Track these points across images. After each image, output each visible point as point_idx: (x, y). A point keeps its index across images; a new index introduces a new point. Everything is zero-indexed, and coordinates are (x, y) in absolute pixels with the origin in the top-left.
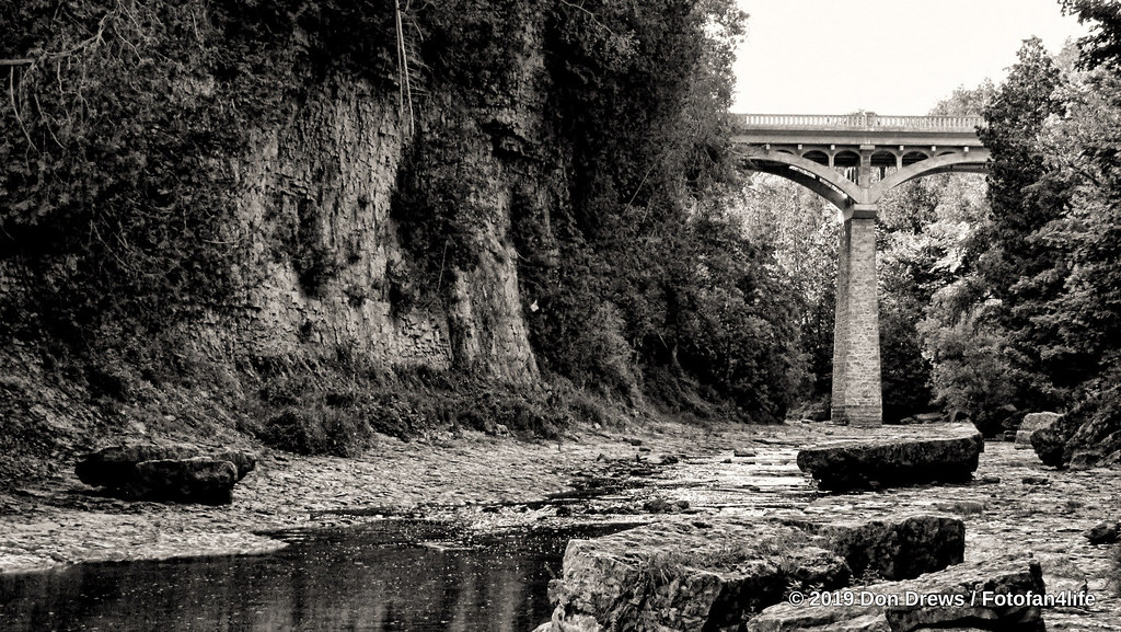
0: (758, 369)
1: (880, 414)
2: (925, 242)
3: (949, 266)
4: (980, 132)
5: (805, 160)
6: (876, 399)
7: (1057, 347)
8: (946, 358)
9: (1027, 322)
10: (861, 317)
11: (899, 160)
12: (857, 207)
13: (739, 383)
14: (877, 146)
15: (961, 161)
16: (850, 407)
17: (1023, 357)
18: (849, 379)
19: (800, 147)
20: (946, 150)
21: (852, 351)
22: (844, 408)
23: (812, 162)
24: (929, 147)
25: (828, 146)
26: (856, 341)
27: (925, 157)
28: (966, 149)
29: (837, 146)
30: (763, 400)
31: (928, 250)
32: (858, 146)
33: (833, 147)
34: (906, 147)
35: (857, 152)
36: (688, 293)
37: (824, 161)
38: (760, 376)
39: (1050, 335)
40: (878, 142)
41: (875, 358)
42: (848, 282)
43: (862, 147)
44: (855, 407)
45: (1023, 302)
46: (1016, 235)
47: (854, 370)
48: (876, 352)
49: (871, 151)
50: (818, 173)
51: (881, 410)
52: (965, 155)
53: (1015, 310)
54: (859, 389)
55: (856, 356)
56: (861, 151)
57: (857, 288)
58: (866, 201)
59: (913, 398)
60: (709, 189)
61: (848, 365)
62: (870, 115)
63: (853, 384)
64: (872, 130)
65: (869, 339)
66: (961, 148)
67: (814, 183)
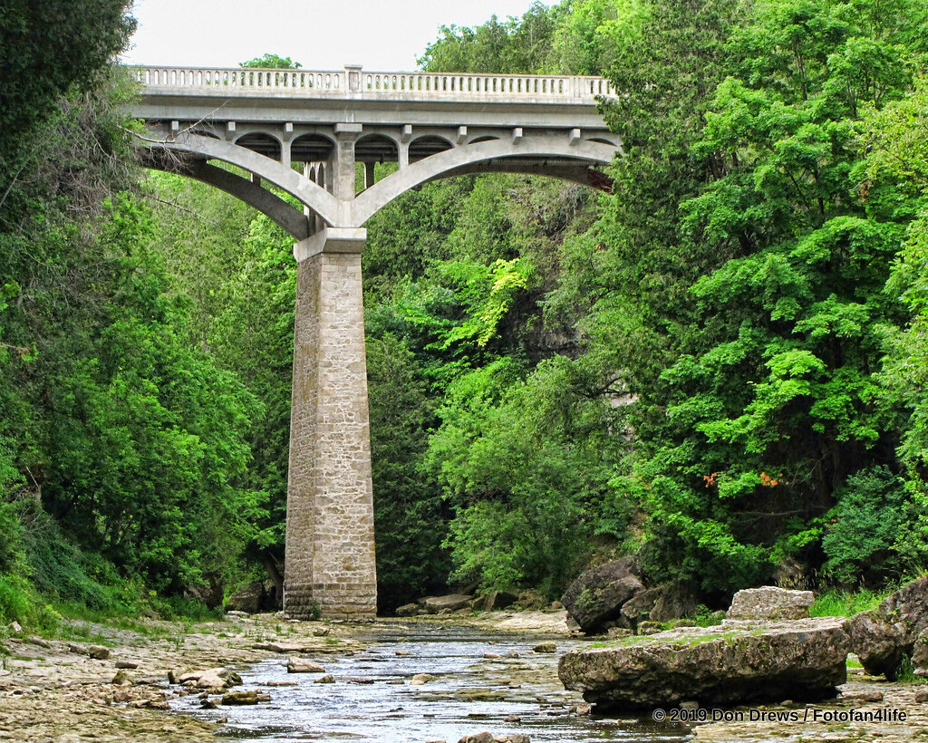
0: (183, 522)
1: (374, 599)
2: (431, 294)
3: (476, 336)
4: (603, 107)
5: (240, 149)
6: (366, 572)
7: (745, 476)
8: (481, 497)
9: (690, 432)
10: (341, 428)
11: (404, 151)
12: (331, 233)
13: (150, 549)
14: (365, 126)
15: (510, 153)
16: (320, 586)
17: (685, 494)
18: (318, 537)
19: (232, 127)
20: (483, 134)
21: (325, 488)
22: (309, 588)
23: (252, 154)
24: (455, 128)
25: (281, 125)
26: (330, 469)
27: (448, 146)
28: (519, 132)
29: (296, 125)
30: (193, 578)
31: (436, 310)
32: (332, 126)
33: (289, 128)
34: (415, 127)
35: (330, 136)
36: (74, 387)
37: (273, 151)
38: (187, 534)
39: (730, 454)
40: (369, 118)
41: (364, 499)
42: (316, 366)
43: (340, 128)
44: (330, 587)
45: (684, 399)
46: (669, 283)
47: (329, 522)
48: (366, 488)
49: (357, 134)
50: (260, 173)
51: (375, 591)
52: (517, 142)
53: (673, 410)
54: (336, 554)
55: (332, 495)
56: (337, 134)
57: (331, 377)
58: (347, 221)
59: (417, 569)
60: (108, 202)
61: (318, 512)
62: (354, 70)
63: (325, 547)
64: (358, 97)
65: (353, 465)
66: (510, 129)
67: (251, 190)
